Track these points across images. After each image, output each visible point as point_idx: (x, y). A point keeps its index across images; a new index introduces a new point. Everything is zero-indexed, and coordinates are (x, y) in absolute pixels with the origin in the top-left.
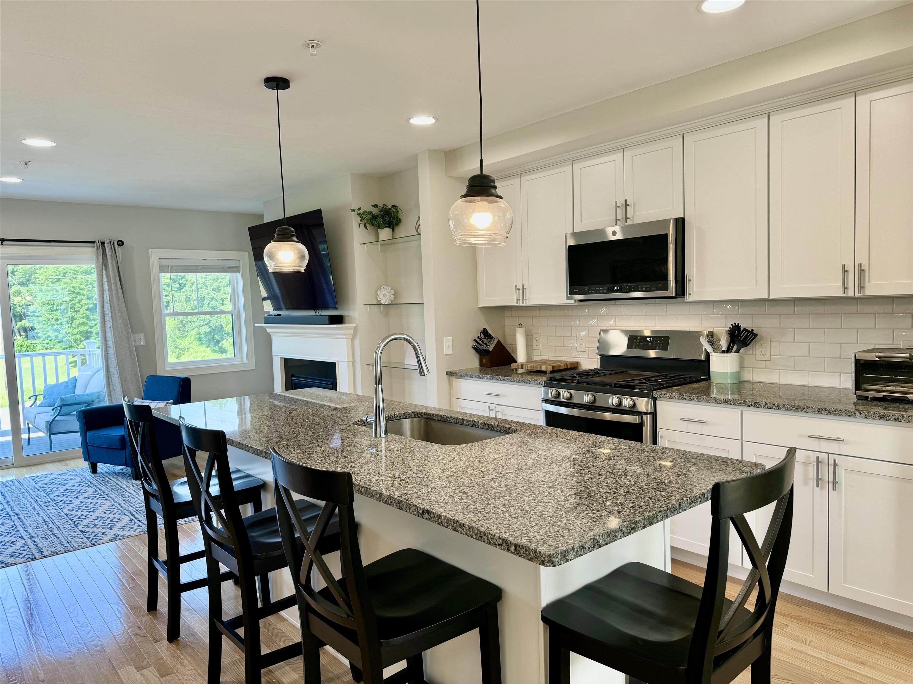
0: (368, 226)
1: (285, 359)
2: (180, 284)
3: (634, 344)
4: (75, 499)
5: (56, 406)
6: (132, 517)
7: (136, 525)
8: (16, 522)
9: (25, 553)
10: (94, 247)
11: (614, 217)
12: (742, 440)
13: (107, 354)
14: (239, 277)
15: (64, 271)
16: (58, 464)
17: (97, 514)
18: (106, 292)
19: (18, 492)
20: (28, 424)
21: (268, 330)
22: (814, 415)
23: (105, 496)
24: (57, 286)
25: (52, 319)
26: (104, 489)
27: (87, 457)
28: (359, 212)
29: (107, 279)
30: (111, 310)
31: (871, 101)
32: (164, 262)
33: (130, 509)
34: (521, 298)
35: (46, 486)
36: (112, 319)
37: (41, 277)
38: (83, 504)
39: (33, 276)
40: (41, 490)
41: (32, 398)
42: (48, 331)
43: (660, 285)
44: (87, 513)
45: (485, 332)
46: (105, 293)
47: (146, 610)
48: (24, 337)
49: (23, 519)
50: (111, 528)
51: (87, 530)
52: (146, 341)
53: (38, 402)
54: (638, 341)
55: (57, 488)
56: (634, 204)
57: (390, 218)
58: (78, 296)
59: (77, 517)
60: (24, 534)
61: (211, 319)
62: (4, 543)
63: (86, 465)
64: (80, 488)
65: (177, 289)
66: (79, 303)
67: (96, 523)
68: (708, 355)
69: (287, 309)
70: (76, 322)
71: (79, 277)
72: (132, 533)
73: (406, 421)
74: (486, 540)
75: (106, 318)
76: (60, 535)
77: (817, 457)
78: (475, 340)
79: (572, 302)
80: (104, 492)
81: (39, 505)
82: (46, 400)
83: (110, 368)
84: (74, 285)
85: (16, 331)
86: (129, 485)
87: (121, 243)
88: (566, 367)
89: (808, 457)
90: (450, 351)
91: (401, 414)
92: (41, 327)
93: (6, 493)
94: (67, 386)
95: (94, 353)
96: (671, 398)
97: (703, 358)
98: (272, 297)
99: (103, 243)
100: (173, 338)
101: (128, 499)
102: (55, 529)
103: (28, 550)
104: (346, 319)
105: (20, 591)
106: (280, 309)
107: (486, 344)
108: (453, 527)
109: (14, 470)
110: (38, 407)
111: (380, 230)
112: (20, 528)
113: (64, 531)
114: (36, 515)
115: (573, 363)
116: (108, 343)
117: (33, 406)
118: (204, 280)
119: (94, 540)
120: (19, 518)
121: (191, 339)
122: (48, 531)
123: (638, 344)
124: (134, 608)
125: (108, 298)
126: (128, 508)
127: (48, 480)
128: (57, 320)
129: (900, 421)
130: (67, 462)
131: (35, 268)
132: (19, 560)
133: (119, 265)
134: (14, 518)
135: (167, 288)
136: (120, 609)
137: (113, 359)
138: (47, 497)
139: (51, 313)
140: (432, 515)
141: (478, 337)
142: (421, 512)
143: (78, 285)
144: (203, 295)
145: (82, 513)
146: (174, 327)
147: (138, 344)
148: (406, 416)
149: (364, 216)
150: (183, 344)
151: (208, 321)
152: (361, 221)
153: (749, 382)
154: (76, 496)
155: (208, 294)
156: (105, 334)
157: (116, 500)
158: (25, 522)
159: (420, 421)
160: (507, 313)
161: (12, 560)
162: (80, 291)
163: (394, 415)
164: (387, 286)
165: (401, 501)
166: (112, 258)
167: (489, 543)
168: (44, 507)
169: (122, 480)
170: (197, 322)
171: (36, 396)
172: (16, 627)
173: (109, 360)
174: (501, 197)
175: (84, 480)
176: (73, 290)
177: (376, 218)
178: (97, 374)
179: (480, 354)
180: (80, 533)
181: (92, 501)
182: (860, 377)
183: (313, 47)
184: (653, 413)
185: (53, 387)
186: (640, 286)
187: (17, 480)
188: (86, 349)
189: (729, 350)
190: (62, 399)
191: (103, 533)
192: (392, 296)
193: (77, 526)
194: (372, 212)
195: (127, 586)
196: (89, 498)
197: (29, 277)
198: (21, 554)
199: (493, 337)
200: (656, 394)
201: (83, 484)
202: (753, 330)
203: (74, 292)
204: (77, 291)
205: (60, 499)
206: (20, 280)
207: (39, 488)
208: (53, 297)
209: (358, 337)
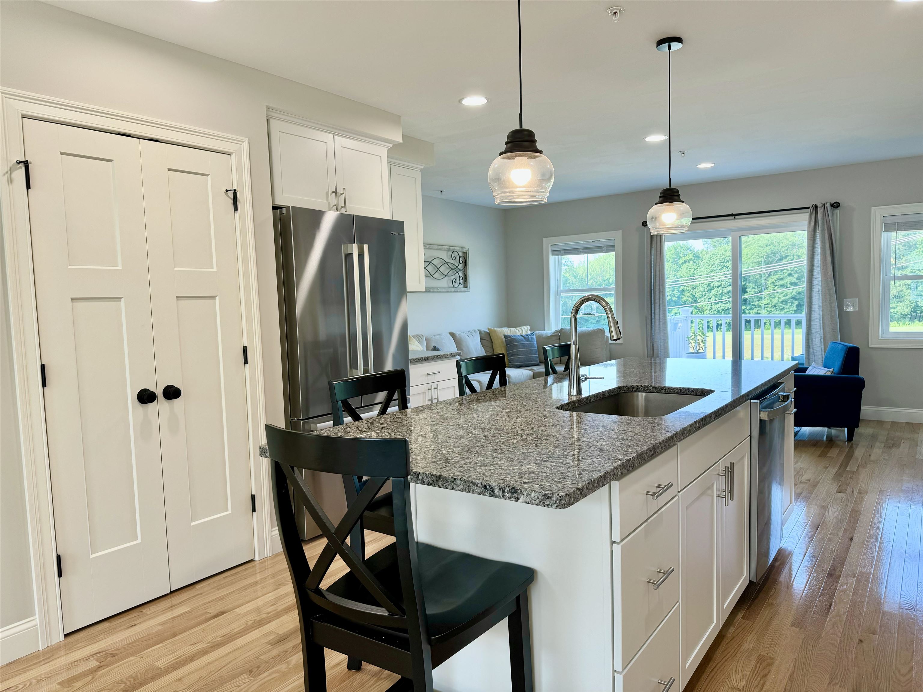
10: (807, 212)
13: (810, 317)
18: (819, 256)
29: (819, 243)
30: (821, 274)
32: (888, 220)
36: (821, 283)
46: (816, 257)
52: (860, 306)
75: (814, 282)
87: (836, 205)
99: (816, 207)
116: (813, 306)
137: (818, 323)
147: (850, 310)
156: (811, 297)
166: (823, 221)
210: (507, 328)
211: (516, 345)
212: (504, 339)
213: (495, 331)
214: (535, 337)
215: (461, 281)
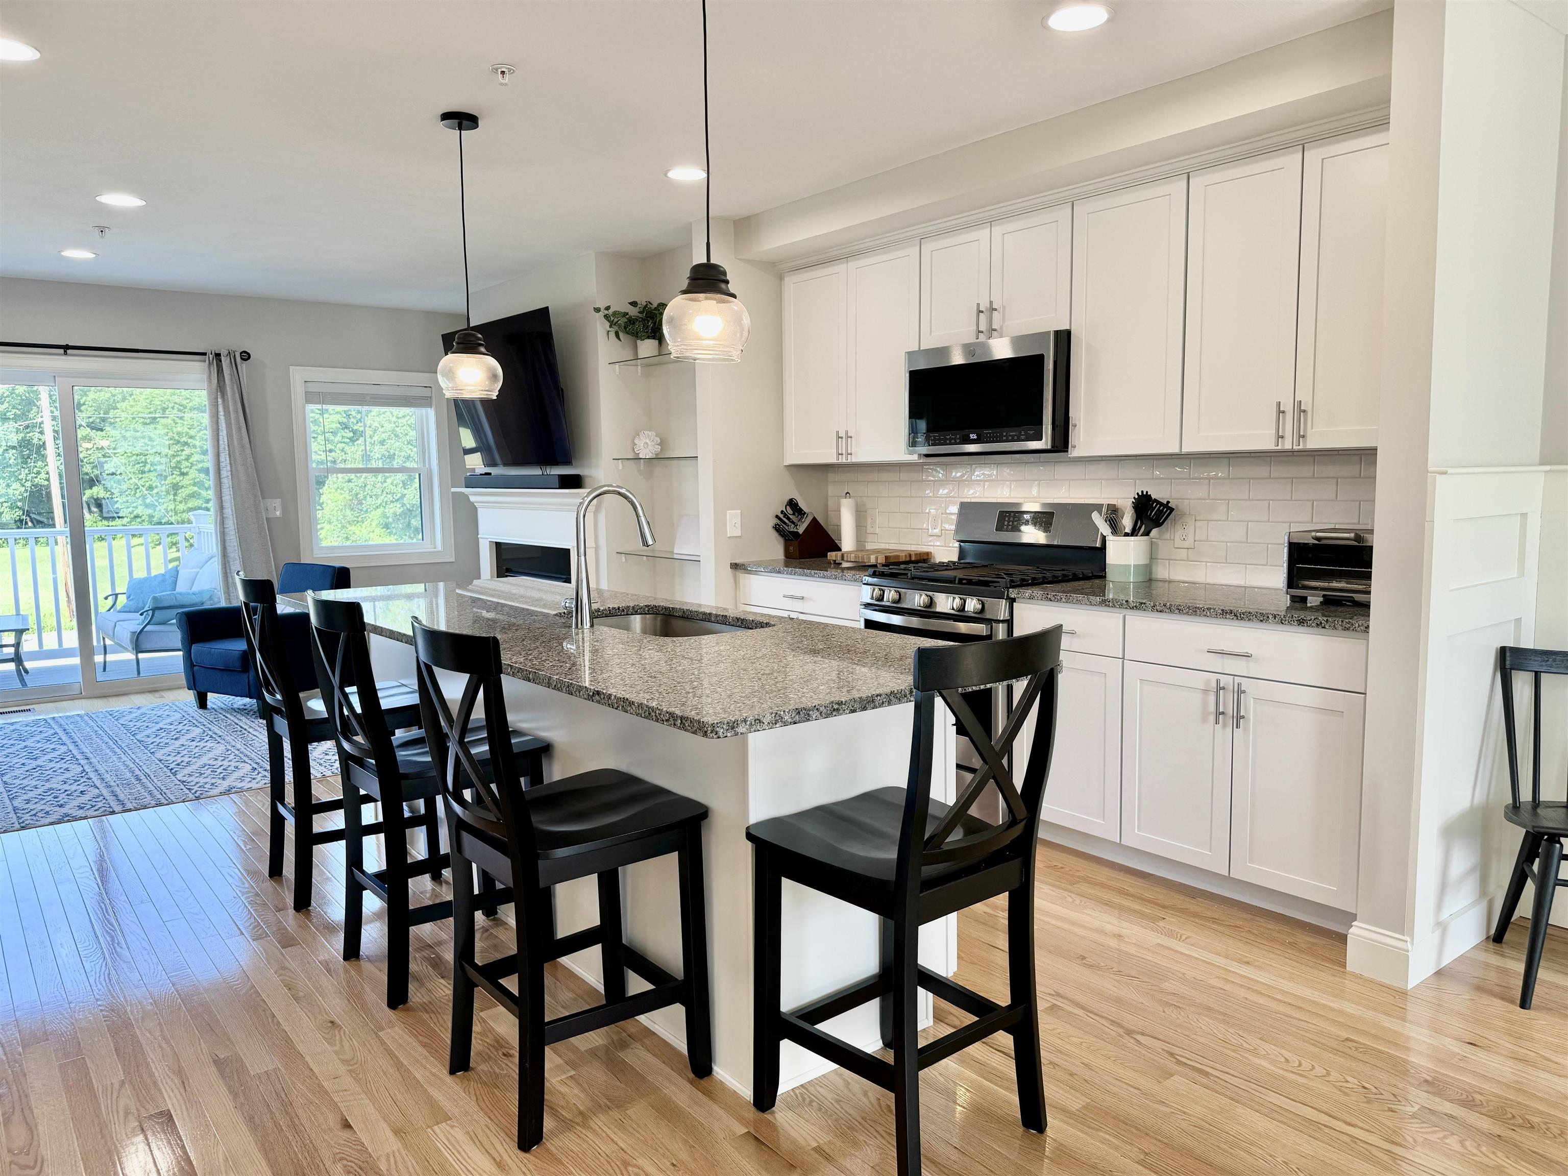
0: (621, 335)
1: (496, 543)
2: (354, 432)
3: (1006, 523)
4: (173, 741)
5: (146, 609)
6: (255, 766)
7: (260, 775)
8: (87, 768)
9: (100, 804)
10: (205, 361)
11: (975, 328)
12: (1123, 658)
13: (224, 528)
14: (431, 413)
15: (164, 406)
16: (150, 696)
17: (205, 760)
18: (223, 433)
19: (88, 730)
20: (104, 638)
21: (472, 499)
22: (1215, 621)
23: (217, 738)
24: (149, 430)
25: (143, 486)
26: (216, 729)
27: (193, 684)
28: (606, 312)
29: (225, 412)
30: (230, 460)
31: (1323, 159)
32: (312, 388)
33: (253, 756)
34: (844, 452)
35: (130, 723)
36: (232, 475)
37: (124, 415)
38: (184, 748)
39: (112, 414)
40: (122, 729)
41: (110, 598)
42: (136, 507)
43: (1032, 432)
44: (190, 759)
45: (792, 504)
46: (220, 434)
47: (267, 875)
48: (96, 515)
49: (97, 764)
50: (223, 779)
51: (189, 780)
52: (284, 510)
53: (119, 605)
54: (1011, 519)
55: (147, 727)
56: (1004, 307)
57: (655, 324)
58: (185, 448)
59: (175, 763)
60: (98, 783)
61: (406, 491)
62: (69, 792)
63: (190, 697)
64: (180, 727)
65: (348, 440)
66: (187, 459)
67: (202, 772)
68: (1104, 539)
69: (506, 464)
70: (183, 493)
71: (187, 416)
72: (254, 785)
73: (635, 618)
74: (654, 717)
75: (222, 472)
76: (150, 785)
77: (1218, 681)
78: (777, 516)
79: (914, 458)
80: (216, 734)
81: (120, 747)
82: (132, 602)
83: (228, 551)
84: (179, 429)
85: (85, 505)
86: (253, 725)
87: (246, 356)
88: (908, 559)
89: (1208, 682)
90: (737, 532)
91: (629, 607)
92: (124, 500)
93: (71, 731)
94: (163, 581)
95: (206, 531)
96: (1031, 598)
97: (1098, 545)
98: (482, 448)
99: (218, 355)
100: (341, 523)
101: (250, 742)
102: (143, 777)
103: (104, 801)
104: (587, 481)
105: (91, 848)
106: (494, 465)
107: (793, 522)
108: (623, 707)
109: (84, 702)
110: (119, 612)
111: (639, 342)
112: (92, 775)
113: (156, 781)
114: (115, 759)
115: (920, 554)
116: (225, 511)
117: (112, 610)
118: (394, 426)
119: (199, 793)
120: (91, 763)
121: (371, 524)
122: (133, 780)
123: (1011, 523)
124: (253, 873)
125: (226, 443)
126: (249, 754)
127: (133, 715)
128: (151, 488)
129: (1324, 627)
130: (163, 693)
131: (114, 400)
132: (91, 813)
133: (243, 390)
134: (83, 762)
135: (333, 438)
136: (232, 873)
137: (234, 537)
138: (132, 738)
139: (140, 476)
140: (602, 696)
141: (782, 512)
142: (591, 694)
143: (186, 430)
144: (392, 452)
145: (183, 759)
146: (343, 504)
147: (271, 515)
148: (635, 611)
149: (616, 320)
150: (357, 532)
151: (399, 495)
152: (611, 327)
153: (1165, 581)
154: (174, 737)
155: (401, 450)
156: (221, 497)
157: (234, 743)
158: (99, 767)
159: (655, 619)
160: (831, 476)
161: (81, 813)
162: (190, 441)
163: (619, 608)
164: (650, 431)
165: (571, 684)
166: (231, 379)
167: (657, 720)
168: (127, 750)
169: (243, 718)
170: (382, 497)
171: (116, 595)
172: (88, 889)
173: (226, 538)
174: (734, 296)
175: (187, 717)
176: (177, 438)
177: (634, 323)
178: (208, 563)
179: (785, 539)
180: (178, 783)
181: (198, 744)
182: (1295, 568)
183: (503, 73)
184: (1007, 621)
185: (142, 582)
186: (1005, 434)
187: (87, 715)
188: (194, 525)
189: (1134, 533)
190: (155, 599)
191: (213, 784)
192: (657, 446)
193: (175, 774)
194: (627, 314)
195: (243, 847)
196: (193, 741)
197: (104, 414)
198: (93, 806)
199: (805, 513)
200: (1013, 593)
201: (185, 722)
202: (1168, 502)
203: (179, 442)
204: (185, 439)
205: (150, 740)
206: (91, 420)
207: (120, 726)
208: (144, 449)
209: (603, 511)
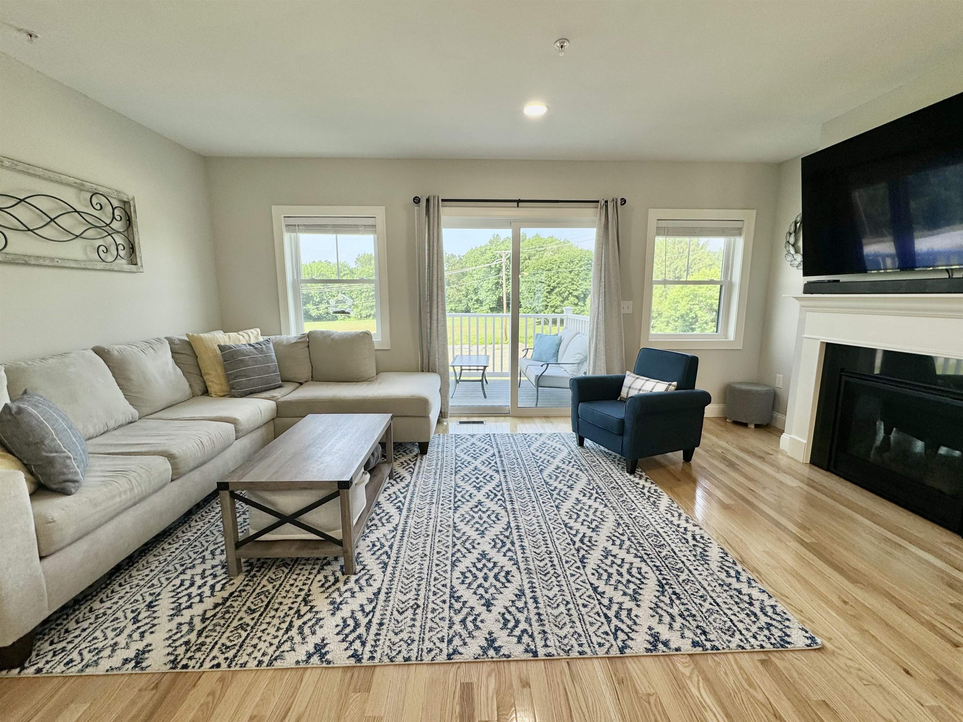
1: (827, 343)
10: (598, 207)
16: (545, 420)
19: (513, 455)
26: (597, 480)
27: (576, 427)
29: (606, 241)
30: (605, 275)
32: (662, 224)
35: (537, 453)
36: (605, 284)
40: (533, 459)
41: (525, 351)
53: (529, 355)
55: (548, 462)
64: (571, 469)
87: (623, 202)
93: (503, 454)
99: (606, 202)
110: (529, 359)
116: (599, 308)
137: (602, 326)
138: (540, 475)
147: (625, 312)
154: (569, 484)
171: (528, 349)
175: (572, 454)
187: (512, 436)
207: (531, 455)
210: (222, 332)
211: (242, 361)
212: (219, 352)
213: (201, 339)
214: (271, 345)
215: (122, 253)
